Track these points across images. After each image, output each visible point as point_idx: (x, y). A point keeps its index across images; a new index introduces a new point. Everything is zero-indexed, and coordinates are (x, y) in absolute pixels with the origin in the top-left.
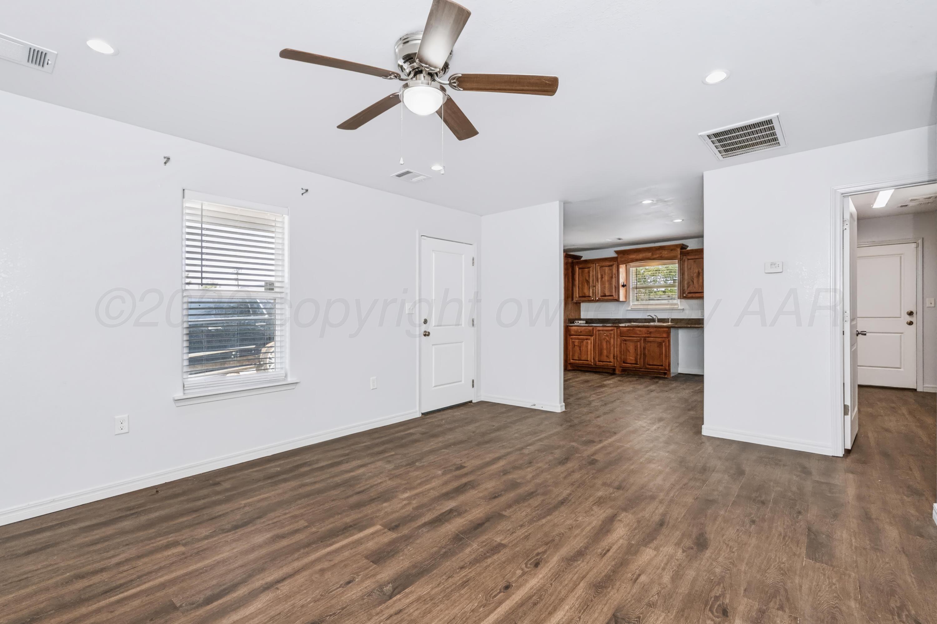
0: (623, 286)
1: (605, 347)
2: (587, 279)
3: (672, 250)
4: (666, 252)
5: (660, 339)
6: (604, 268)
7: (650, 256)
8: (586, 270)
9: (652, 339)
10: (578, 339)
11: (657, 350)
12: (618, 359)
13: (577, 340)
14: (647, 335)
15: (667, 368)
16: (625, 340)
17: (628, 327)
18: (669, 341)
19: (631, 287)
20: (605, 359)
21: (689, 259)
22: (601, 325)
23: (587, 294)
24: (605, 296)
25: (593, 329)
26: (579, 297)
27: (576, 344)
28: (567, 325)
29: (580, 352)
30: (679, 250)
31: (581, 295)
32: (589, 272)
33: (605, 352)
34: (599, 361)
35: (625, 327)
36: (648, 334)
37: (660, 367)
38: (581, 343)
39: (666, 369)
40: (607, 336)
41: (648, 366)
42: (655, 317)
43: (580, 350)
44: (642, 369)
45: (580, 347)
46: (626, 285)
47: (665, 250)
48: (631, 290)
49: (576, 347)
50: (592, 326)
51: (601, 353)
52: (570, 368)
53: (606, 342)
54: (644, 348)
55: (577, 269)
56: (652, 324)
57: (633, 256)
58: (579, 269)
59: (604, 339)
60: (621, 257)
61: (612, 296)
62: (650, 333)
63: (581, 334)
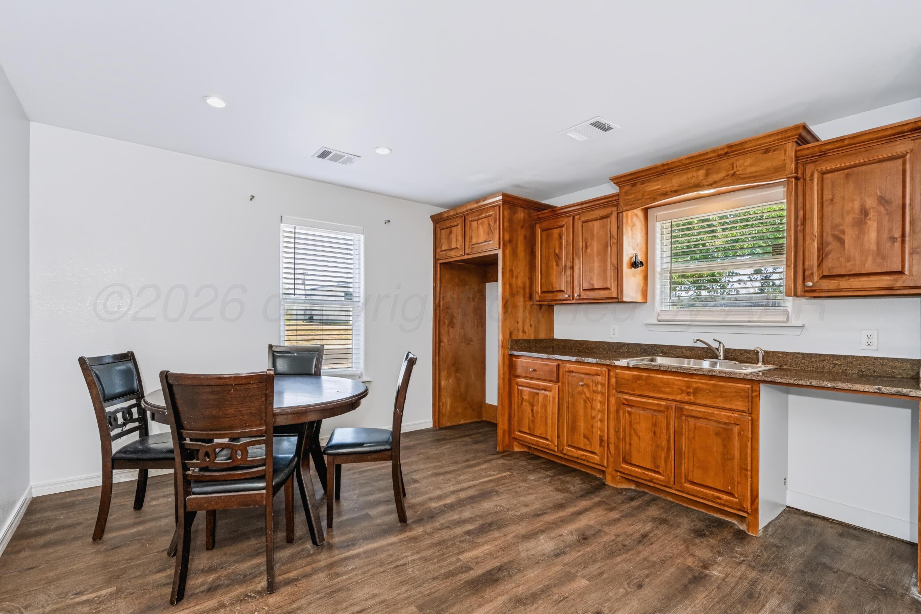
0: (635, 264)
1: (581, 412)
2: (557, 252)
3: (767, 151)
4: (749, 161)
5: (724, 413)
6: (591, 224)
7: (701, 178)
8: (556, 232)
9: (702, 409)
10: (529, 386)
11: (716, 444)
12: (612, 447)
13: (528, 389)
14: (687, 398)
15: (748, 505)
16: (629, 404)
17: (635, 368)
18: (755, 423)
19: (658, 269)
20: (582, 443)
21: (823, 173)
22: (574, 359)
23: (557, 287)
24: (593, 289)
25: (558, 366)
26: (543, 292)
27: (526, 397)
28: (510, 352)
29: (533, 416)
30: (791, 148)
31: (544, 289)
32: (560, 237)
33: (582, 425)
34: (569, 446)
35: (628, 368)
36: (688, 394)
37: (725, 497)
38: (534, 398)
39: (741, 505)
40: (587, 385)
41: (687, 485)
42: (715, 345)
43: (532, 411)
44: (670, 488)
45: (532, 405)
46: (642, 264)
47: (744, 153)
48: (658, 276)
49: (524, 403)
50: (556, 360)
51: (573, 428)
52: (516, 449)
53: (585, 402)
54: (678, 433)
55: (539, 231)
56: (706, 364)
57: (655, 186)
58: (543, 231)
59: (581, 393)
60: (626, 193)
61: (607, 289)
62: (696, 391)
63: (534, 375)
